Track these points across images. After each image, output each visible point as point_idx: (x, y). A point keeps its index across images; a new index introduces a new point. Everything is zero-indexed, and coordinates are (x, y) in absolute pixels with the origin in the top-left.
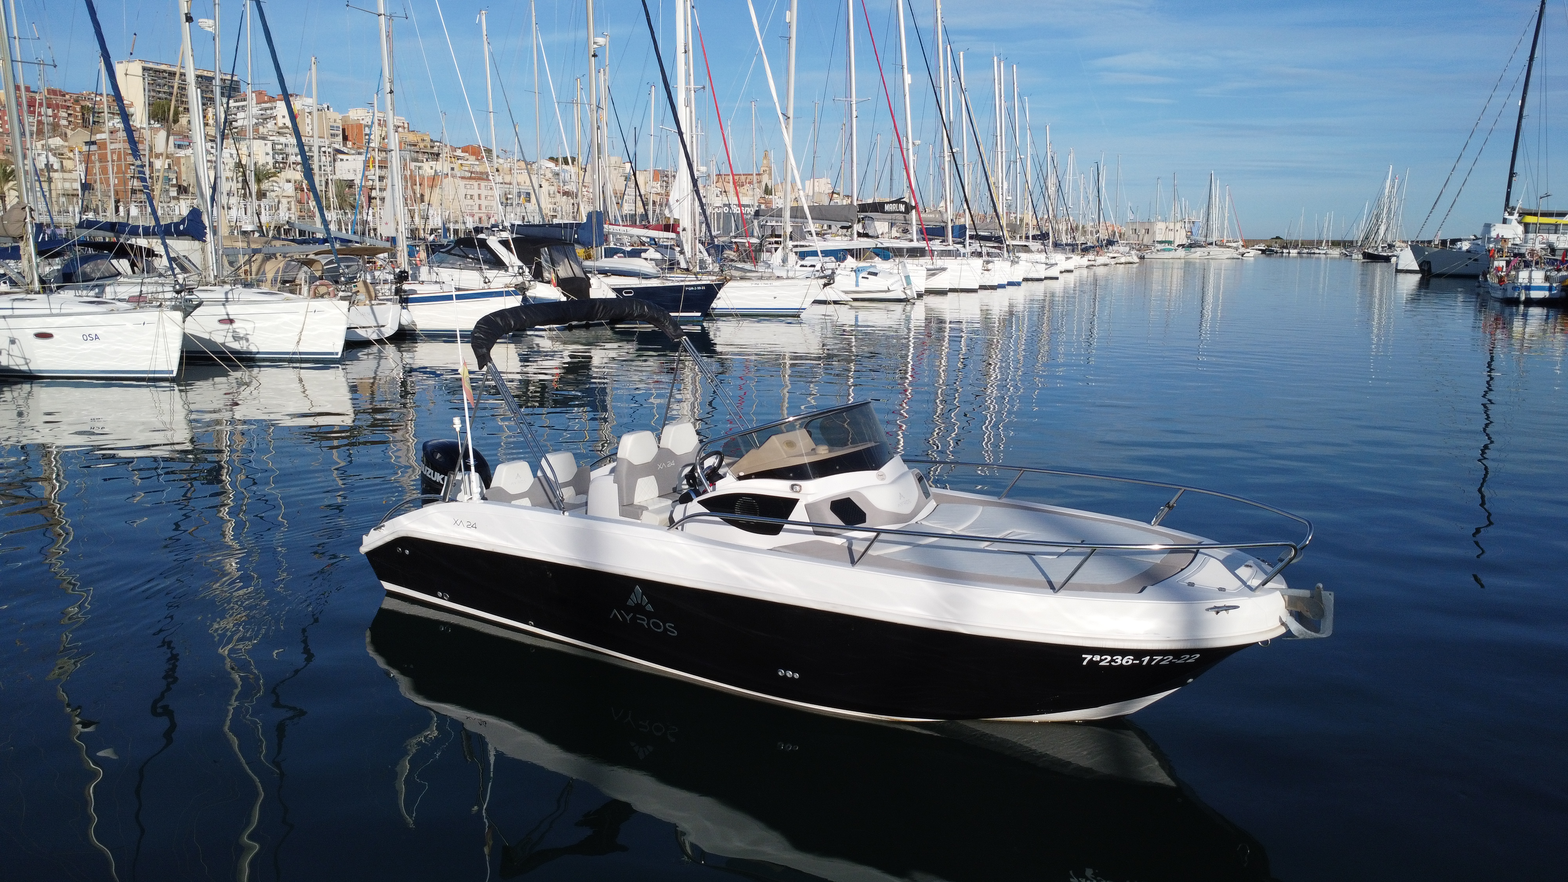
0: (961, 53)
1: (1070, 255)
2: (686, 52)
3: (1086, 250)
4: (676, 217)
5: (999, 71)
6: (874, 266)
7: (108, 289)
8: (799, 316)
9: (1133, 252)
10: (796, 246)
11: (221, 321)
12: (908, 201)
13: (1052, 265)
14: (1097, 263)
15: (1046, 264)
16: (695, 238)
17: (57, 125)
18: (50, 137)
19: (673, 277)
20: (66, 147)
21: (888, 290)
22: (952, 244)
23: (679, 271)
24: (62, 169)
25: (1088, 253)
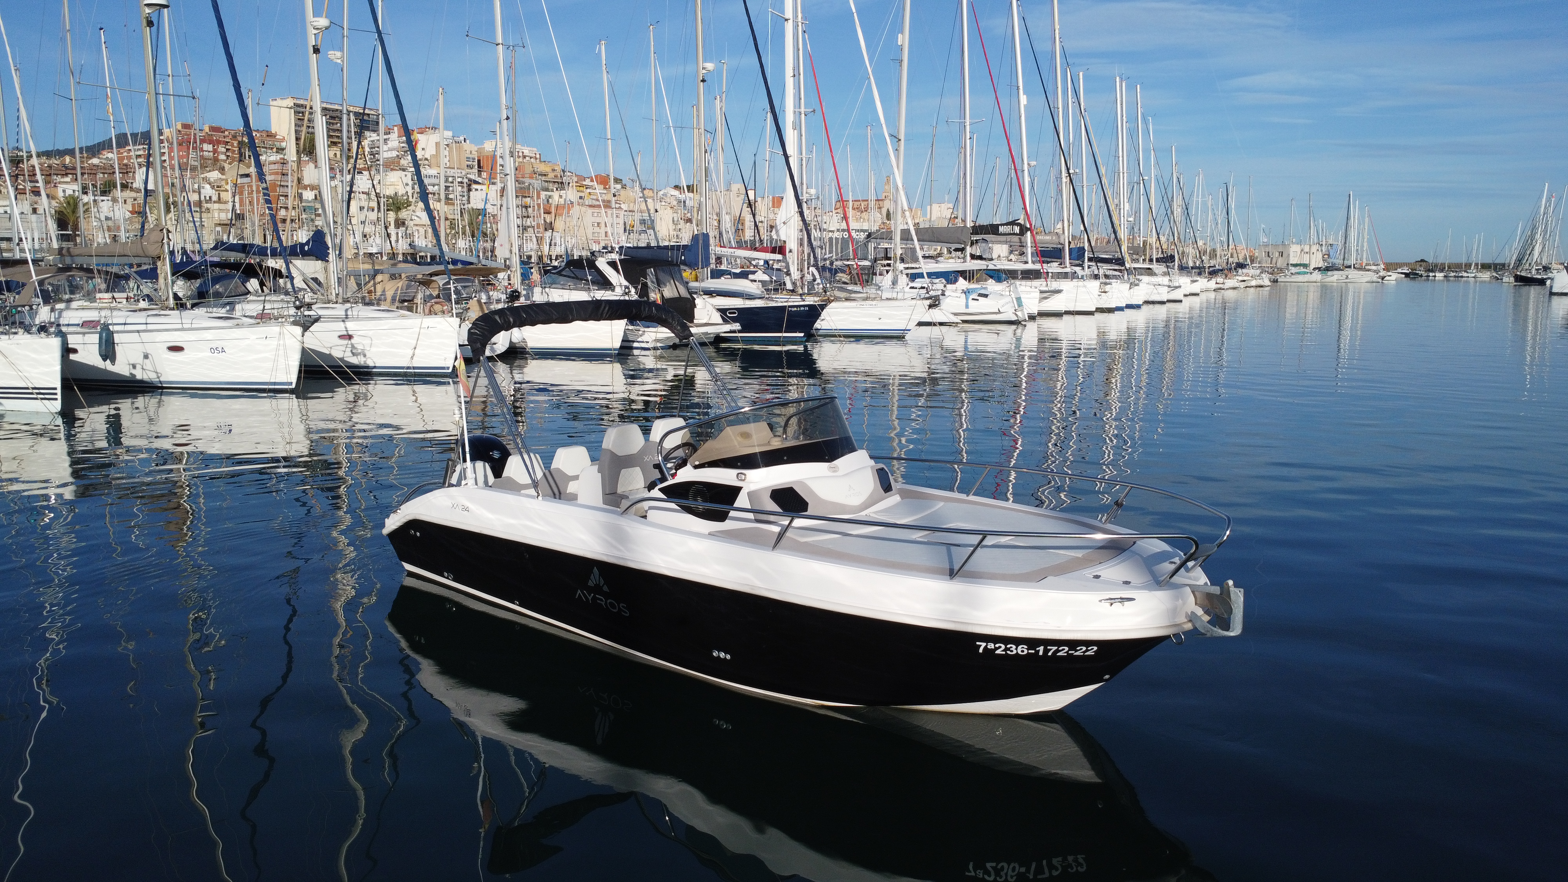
0: (1081, 74)
1: (1195, 278)
2: (794, 76)
3: (1213, 273)
4: (783, 238)
5: (1121, 90)
6: (986, 288)
7: (238, 307)
8: (904, 337)
9: (1263, 275)
10: (907, 268)
11: (340, 337)
12: (1022, 223)
13: (1177, 287)
14: (1226, 286)
15: (1169, 286)
16: (802, 259)
17: (216, 160)
18: (210, 171)
19: (778, 296)
20: (223, 180)
21: (999, 312)
22: (1069, 266)
23: (784, 292)
24: (219, 200)
25: (1216, 276)
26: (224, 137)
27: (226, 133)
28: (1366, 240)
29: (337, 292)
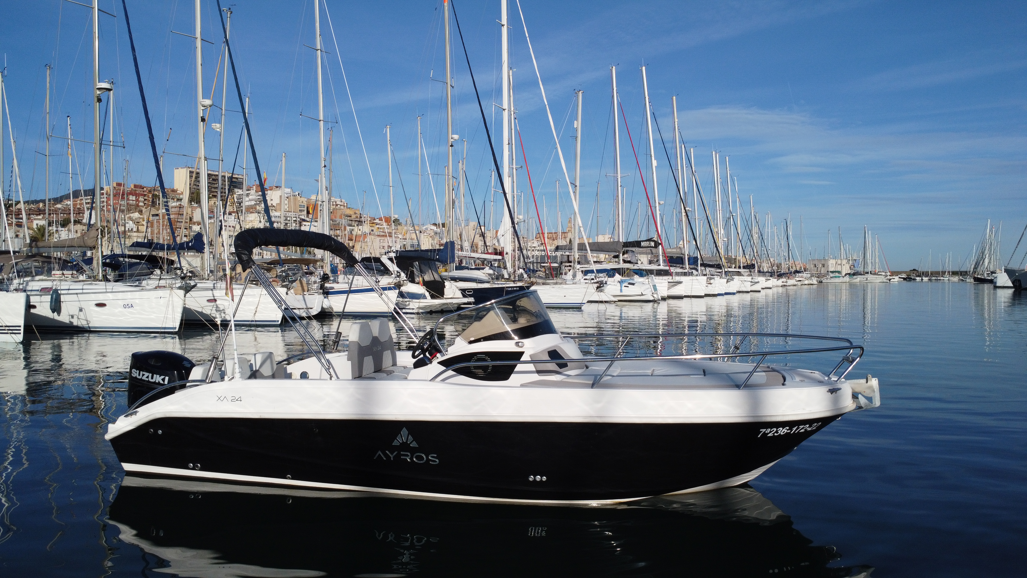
1: (769, 278)
2: (509, 144)
3: (780, 276)
4: (502, 245)
5: (716, 160)
6: (633, 280)
7: (145, 281)
8: (581, 308)
9: (813, 278)
10: (582, 268)
11: (208, 301)
12: (656, 240)
13: (757, 283)
14: (788, 284)
15: (751, 282)
16: (514, 260)
17: (138, 206)
18: (133, 213)
19: (499, 282)
20: (141, 218)
21: (642, 295)
22: (687, 268)
23: (503, 280)
24: (138, 231)
25: (782, 278)
26: (143, 192)
27: (145, 189)
28: (877, 256)
29: (209, 273)
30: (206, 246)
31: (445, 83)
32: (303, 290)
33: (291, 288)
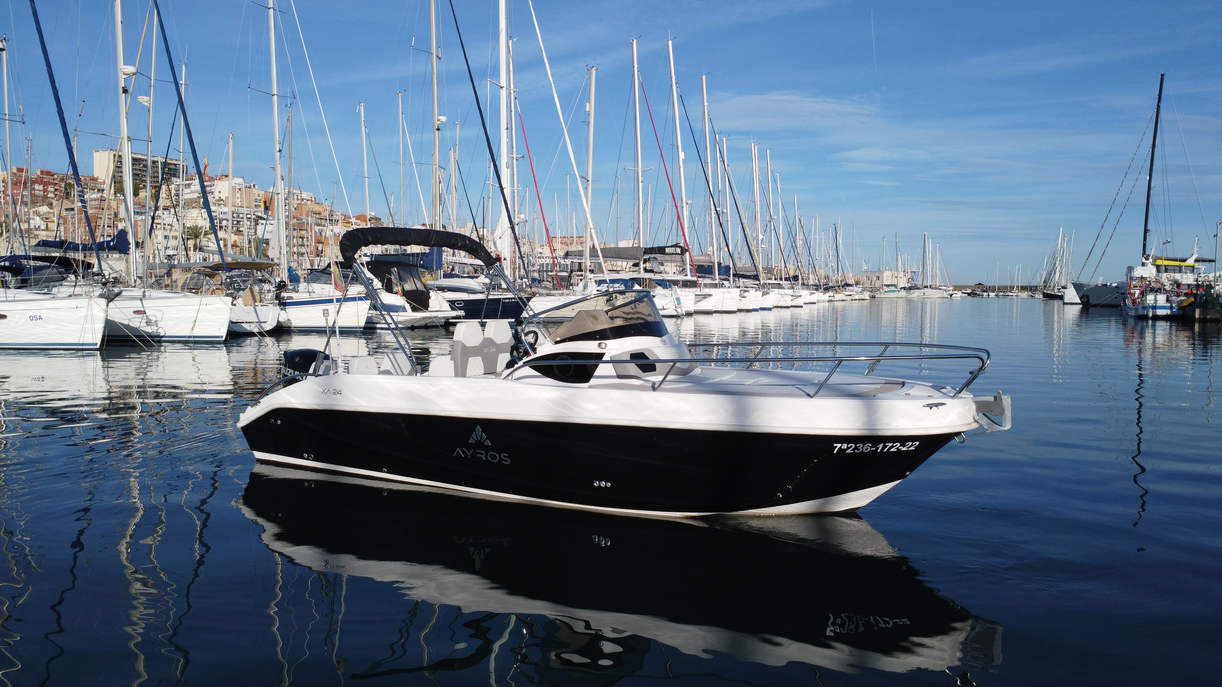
1: (814, 292)
2: (507, 129)
3: (827, 289)
4: (499, 250)
7: (55, 288)
9: (865, 292)
10: (595, 277)
11: (137, 312)
12: (683, 245)
13: (799, 297)
14: (836, 299)
15: (792, 296)
16: (514, 267)
17: (46, 197)
18: (40, 206)
19: (495, 293)
20: (51, 213)
21: (664, 308)
22: (717, 279)
23: (500, 290)
24: (47, 229)
25: (829, 291)
26: (54, 179)
27: (56, 176)
28: (938, 268)
29: (135, 279)
30: (131, 246)
31: (430, 54)
32: (255, 301)
33: (237, 297)
